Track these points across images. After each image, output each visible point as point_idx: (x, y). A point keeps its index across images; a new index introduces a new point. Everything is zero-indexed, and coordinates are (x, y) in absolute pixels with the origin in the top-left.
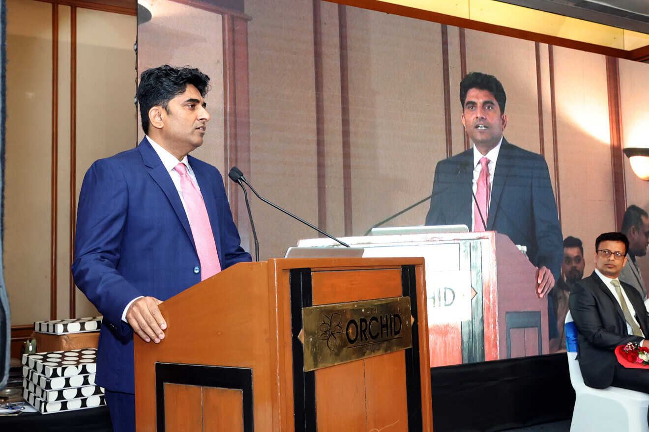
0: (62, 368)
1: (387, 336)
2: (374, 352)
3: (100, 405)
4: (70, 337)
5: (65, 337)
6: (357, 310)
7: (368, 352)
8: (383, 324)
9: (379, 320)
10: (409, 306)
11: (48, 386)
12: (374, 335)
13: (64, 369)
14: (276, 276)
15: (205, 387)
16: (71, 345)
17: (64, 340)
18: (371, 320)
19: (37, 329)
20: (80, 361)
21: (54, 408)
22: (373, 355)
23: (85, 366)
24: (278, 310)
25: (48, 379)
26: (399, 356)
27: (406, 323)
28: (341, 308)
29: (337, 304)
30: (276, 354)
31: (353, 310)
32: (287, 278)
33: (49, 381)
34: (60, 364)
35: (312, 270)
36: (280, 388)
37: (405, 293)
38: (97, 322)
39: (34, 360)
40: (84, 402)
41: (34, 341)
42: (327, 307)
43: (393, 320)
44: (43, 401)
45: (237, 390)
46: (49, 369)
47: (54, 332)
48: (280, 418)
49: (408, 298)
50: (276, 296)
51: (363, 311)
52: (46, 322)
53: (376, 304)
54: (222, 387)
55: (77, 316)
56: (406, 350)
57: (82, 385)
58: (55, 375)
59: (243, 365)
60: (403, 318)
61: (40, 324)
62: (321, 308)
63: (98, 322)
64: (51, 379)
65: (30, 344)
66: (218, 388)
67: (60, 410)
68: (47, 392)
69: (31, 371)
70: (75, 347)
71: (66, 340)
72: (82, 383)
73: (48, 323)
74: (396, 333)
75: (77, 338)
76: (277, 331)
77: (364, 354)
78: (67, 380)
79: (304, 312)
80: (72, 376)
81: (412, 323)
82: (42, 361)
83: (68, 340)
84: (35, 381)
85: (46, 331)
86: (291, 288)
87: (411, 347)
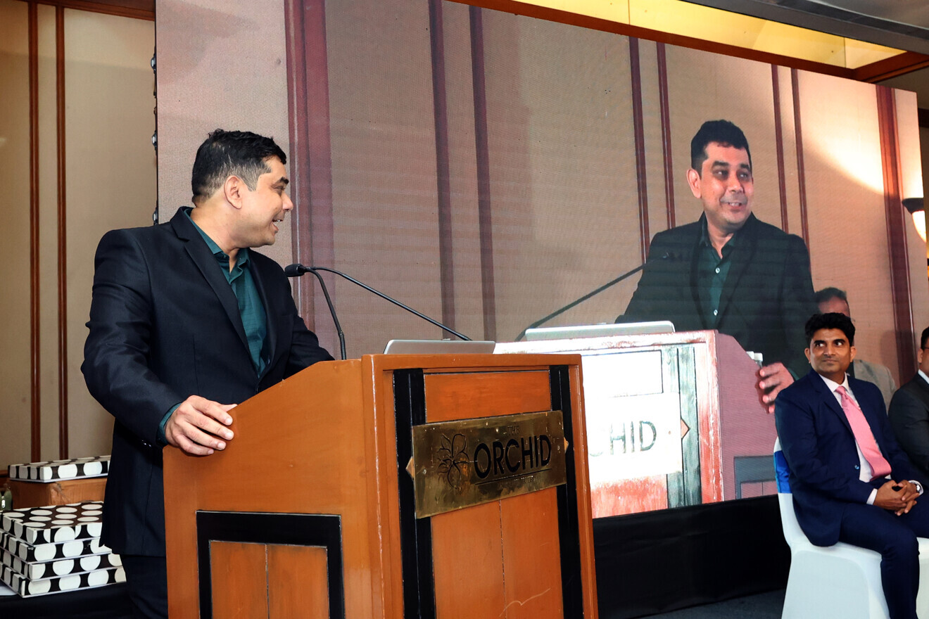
0: (52, 530)
1: (532, 466)
2: (513, 491)
3: (108, 583)
4: (62, 485)
5: (55, 485)
6: (488, 429)
7: (505, 490)
8: (525, 450)
9: (520, 444)
10: (561, 424)
11: (31, 556)
12: (512, 466)
13: (53, 532)
14: (374, 380)
15: (271, 545)
16: (65, 496)
17: (53, 490)
18: (509, 445)
19: (13, 475)
20: (79, 519)
21: (40, 588)
22: (512, 494)
23: (86, 526)
24: (378, 429)
25: (30, 546)
26: (549, 496)
27: (557, 448)
28: (465, 427)
29: (462, 421)
30: (376, 493)
31: (482, 430)
32: (390, 382)
33: (32, 549)
34: (48, 525)
35: (424, 371)
36: (383, 542)
37: (555, 406)
38: (102, 463)
39: (11, 519)
40: (84, 579)
41: (8, 493)
42: (447, 425)
43: (539, 444)
44: (23, 578)
45: (319, 547)
46: (33, 532)
47: (38, 478)
48: (383, 585)
49: (560, 412)
50: (375, 410)
51: (497, 430)
52: (25, 465)
53: (515, 421)
54: (296, 544)
55: (71, 456)
56: (558, 487)
57: (81, 554)
58: (41, 540)
59: (327, 511)
60: (553, 441)
61: (18, 468)
62: (439, 426)
63: (104, 464)
64: (35, 546)
65: (3, 497)
66: (290, 545)
67: (49, 591)
68: (29, 565)
69: (6, 535)
70: (69, 499)
71: (56, 490)
72: (81, 551)
73: (29, 466)
74: (544, 463)
75: (73, 487)
76: (377, 460)
77: (499, 493)
78: (59, 547)
79: (415, 432)
80: (67, 542)
81: (565, 449)
82: (22, 521)
83: (60, 489)
84: (12, 549)
85: (26, 478)
86: (396, 397)
87: (565, 483)
